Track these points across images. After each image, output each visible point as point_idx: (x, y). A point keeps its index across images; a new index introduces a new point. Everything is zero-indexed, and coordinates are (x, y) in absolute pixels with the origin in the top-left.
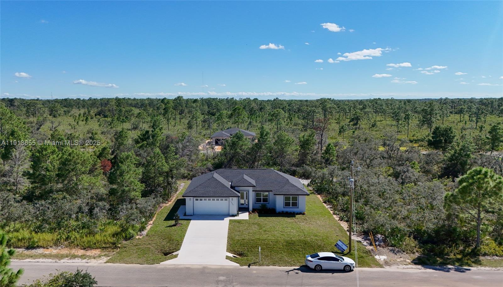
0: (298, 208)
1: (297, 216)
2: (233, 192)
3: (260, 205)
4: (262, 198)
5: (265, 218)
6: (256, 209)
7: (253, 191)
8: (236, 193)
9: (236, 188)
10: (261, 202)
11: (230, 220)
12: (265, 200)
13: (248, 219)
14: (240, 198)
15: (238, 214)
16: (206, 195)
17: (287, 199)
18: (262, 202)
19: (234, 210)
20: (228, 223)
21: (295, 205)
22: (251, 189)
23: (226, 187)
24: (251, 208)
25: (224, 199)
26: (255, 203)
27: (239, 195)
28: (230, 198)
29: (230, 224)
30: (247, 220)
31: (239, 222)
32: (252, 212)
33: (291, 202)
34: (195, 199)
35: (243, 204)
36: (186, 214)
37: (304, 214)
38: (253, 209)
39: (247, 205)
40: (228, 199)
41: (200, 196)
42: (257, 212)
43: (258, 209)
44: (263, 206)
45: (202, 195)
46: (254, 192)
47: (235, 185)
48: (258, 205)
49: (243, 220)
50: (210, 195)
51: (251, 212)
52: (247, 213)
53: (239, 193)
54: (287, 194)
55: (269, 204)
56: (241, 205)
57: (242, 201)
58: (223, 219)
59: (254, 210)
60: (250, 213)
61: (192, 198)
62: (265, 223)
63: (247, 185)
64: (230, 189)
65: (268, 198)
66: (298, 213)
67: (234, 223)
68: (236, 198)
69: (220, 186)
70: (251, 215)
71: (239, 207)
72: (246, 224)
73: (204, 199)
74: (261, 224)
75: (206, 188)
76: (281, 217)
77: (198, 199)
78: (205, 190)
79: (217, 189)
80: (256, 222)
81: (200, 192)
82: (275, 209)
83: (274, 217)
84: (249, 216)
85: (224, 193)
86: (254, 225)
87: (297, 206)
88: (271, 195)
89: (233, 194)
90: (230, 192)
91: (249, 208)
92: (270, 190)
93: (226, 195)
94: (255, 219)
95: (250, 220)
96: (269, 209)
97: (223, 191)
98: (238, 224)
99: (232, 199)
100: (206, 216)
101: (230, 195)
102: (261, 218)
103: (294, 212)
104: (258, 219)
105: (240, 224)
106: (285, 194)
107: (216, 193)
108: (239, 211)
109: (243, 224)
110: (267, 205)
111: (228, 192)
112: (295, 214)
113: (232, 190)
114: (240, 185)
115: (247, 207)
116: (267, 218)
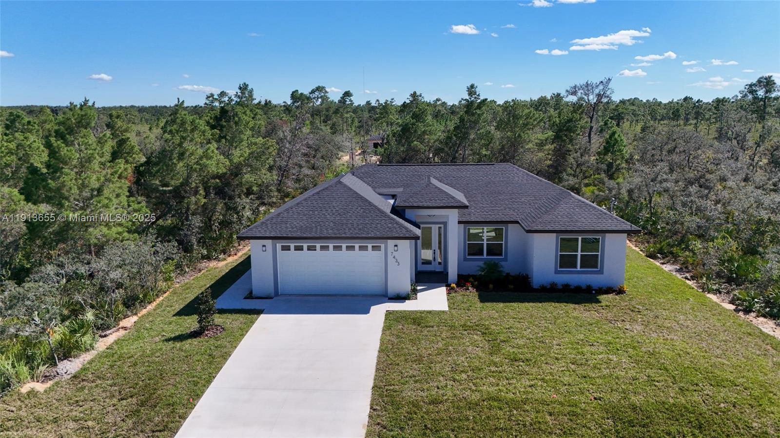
0: (601, 272)
1: (605, 298)
2: (397, 223)
3: (481, 264)
4: (485, 242)
5: (501, 305)
6: (469, 276)
7: (460, 222)
8: (406, 228)
9: (409, 213)
10: (482, 254)
11: (389, 313)
12: (495, 250)
13: (446, 308)
14: (419, 242)
15: (415, 291)
16: (313, 235)
17: (567, 244)
18: (485, 256)
19: (402, 279)
20: (382, 325)
21: (591, 262)
22: (453, 216)
23: (379, 209)
24: (453, 272)
25: (370, 246)
26: (465, 259)
27: (418, 232)
28: (389, 241)
29: (387, 328)
30: (443, 312)
31: (418, 319)
32: (459, 285)
33: (579, 253)
34: (279, 246)
35: (428, 262)
36: (254, 293)
37: (620, 292)
38: (460, 276)
39: (440, 263)
40: (383, 246)
41: (295, 235)
42: (473, 286)
43: (474, 277)
44: (493, 267)
45: (299, 234)
46: (462, 225)
47: (407, 204)
48: (476, 265)
49: (430, 312)
50: (325, 234)
51: (454, 285)
52: (443, 290)
53: (419, 227)
54: (569, 229)
55: (505, 260)
56: (423, 263)
57: (427, 254)
58: (366, 311)
59: (463, 280)
60: (450, 290)
61: (269, 243)
62: (508, 327)
63: (442, 205)
64: (389, 216)
65: (503, 242)
66: (602, 288)
67: (401, 327)
68: (408, 241)
69: (359, 208)
70: (454, 294)
71: (419, 269)
72: (441, 327)
73: (308, 246)
74: (493, 327)
75: (316, 213)
76: (553, 304)
77: (290, 246)
78: (310, 220)
79: (350, 214)
80: (474, 321)
81: (295, 223)
82: (527, 275)
83: (528, 302)
84: (448, 300)
85: (371, 229)
86: (468, 331)
87: (596, 267)
88: (513, 234)
89: (398, 229)
90: (390, 225)
91: (448, 273)
92: (512, 220)
93: (378, 233)
94: (468, 310)
95: (454, 312)
96: (508, 275)
97: (367, 222)
98: (413, 330)
99: (396, 246)
100: (314, 298)
101: (388, 232)
102: (488, 304)
103: (590, 285)
104: (478, 309)
105: (422, 327)
106: (563, 229)
107: (344, 226)
108: (416, 282)
109: (431, 329)
110: (503, 263)
111: (385, 225)
112: (594, 292)
113: (395, 219)
114: (421, 204)
115: (442, 270)
116: (507, 306)
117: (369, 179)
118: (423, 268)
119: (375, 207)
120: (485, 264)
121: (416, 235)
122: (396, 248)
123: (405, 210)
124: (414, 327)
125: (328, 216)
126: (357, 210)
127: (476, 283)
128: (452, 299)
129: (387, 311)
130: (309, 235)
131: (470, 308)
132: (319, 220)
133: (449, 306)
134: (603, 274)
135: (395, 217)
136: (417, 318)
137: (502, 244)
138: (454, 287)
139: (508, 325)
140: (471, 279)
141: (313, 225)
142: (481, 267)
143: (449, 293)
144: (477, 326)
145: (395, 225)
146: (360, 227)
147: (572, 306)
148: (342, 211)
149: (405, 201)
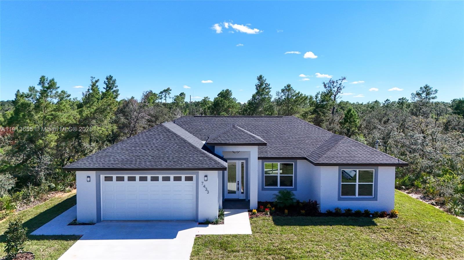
0: (375, 199)
1: (379, 221)
2: (207, 157)
3: (276, 192)
4: (279, 175)
5: (298, 228)
6: (267, 203)
7: (259, 158)
8: (215, 161)
9: (217, 149)
10: (276, 185)
11: (198, 238)
12: (287, 181)
13: (249, 232)
14: (226, 172)
15: (221, 215)
16: (133, 166)
17: (347, 176)
18: (279, 187)
19: (211, 205)
21: (367, 191)
22: (254, 152)
23: (192, 146)
24: (254, 200)
25: (183, 177)
26: (263, 189)
27: (225, 164)
28: (200, 172)
30: (247, 235)
32: (259, 210)
33: (357, 183)
34: (102, 177)
35: (233, 192)
36: (78, 219)
37: (393, 215)
38: (259, 203)
39: (243, 193)
40: (194, 177)
41: (115, 167)
42: (270, 212)
43: (271, 203)
44: (286, 196)
45: (120, 166)
46: (261, 160)
47: (216, 142)
48: (272, 194)
49: (235, 236)
51: (255, 211)
52: (245, 216)
53: (225, 160)
55: (295, 189)
56: (229, 193)
57: (232, 186)
59: (262, 206)
60: (252, 215)
61: (93, 174)
62: (308, 250)
63: (245, 142)
64: (200, 151)
65: (293, 175)
66: (377, 212)
67: (208, 252)
68: (216, 173)
69: (176, 145)
70: (255, 219)
71: (225, 198)
72: (246, 252)
73: (128, 177)
74: (295, 251)
75: (138, 148)
76: (342, 226)
77: (112, 177)
78: (131, 154)
79: (167, 150)
80: (276, 245)
81: (118, 157)
82: (316, 202)
83: (320, 225)
84: (251, 224)
85: (184, 162)
86: (273, 256)
87: (371, 195)
88: (301, 167)
89: (208, 162)
90: (201, 158)
91: (249, 200)
92: (300, 156)
93: (190, 165)
94: (270, 233)
95: (257, 235)
96: (298, 202)
97: (181, 156)
98: (220, 256)
99: (206, 176)
100: (132, 223)
101: (199, 164)
102: (286, 227)
103: (367, 210)
104: (278, 232)
105: (229, 252)
106: (344, 162)
107: (161, 160)
108: (223, 209)
109: (237, 254)
110: (294, 192)
111: (196, 158)
112: (371, 216)
113: (206, 154)
114: (228, 142)
115: (245, 198)
116: (303, 229)
117: (187, 126)
118: (228, 196)
119: (189, 144)
120: (280, 192)
121: (223, 166)
122: (206, 178)
123: (214, 147)
124: (221, 252)
125: (148, 151)
126: (174, 146)
127: (274, 208)
128: (255, 223)
129: (196, 236)
130: (129, 167)
131: (271, 232)
132: (140, 154)
133: (252, 230)
134: (376, 200)
135: (206, 152)
136: (224, 242)
137: (292, 176)
138: (255, 212)
139: (308, 248)
140: (269, 206)
141: (134, 158)
142: (277, 196)
143: (251, 218)
144: (280, 249)
145: (205, 158)
146: (175, 160)
147: (358, 228)
148: (160, 147)
149: (214, 140)
